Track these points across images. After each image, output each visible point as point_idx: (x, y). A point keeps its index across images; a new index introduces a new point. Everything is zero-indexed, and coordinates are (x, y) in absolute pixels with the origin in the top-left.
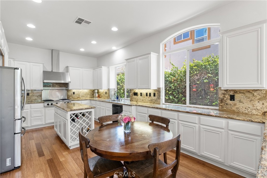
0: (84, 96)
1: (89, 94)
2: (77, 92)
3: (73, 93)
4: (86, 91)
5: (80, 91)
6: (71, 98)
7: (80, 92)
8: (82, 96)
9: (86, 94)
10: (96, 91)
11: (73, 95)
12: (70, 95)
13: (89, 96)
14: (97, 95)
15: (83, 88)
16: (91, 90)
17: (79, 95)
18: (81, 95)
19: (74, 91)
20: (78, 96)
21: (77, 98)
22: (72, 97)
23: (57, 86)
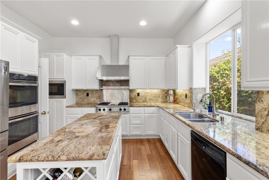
0: (153, 99)
1: (160, 96)
2: (143, 94)
3: (137, 95)
4: (156, 91)
5: (148, 91)
6: (134, 101)
7: (148, 93)
8: (150, 100)
9: (155, 97)
10: (171, 92)
11: (137, 98)
12: (134, 96)
13: (160, 100)
14: (172, 98)
15: (149, 88)
16: (163, 90)
17: (145, 98)
18: (148, 97)
19: (138, 91)
20: (143, 99)
21: (143, 102)
22: (136, 100)
23: (117, 84)
